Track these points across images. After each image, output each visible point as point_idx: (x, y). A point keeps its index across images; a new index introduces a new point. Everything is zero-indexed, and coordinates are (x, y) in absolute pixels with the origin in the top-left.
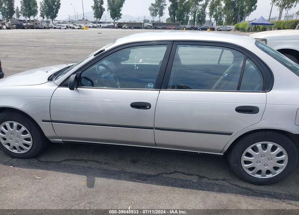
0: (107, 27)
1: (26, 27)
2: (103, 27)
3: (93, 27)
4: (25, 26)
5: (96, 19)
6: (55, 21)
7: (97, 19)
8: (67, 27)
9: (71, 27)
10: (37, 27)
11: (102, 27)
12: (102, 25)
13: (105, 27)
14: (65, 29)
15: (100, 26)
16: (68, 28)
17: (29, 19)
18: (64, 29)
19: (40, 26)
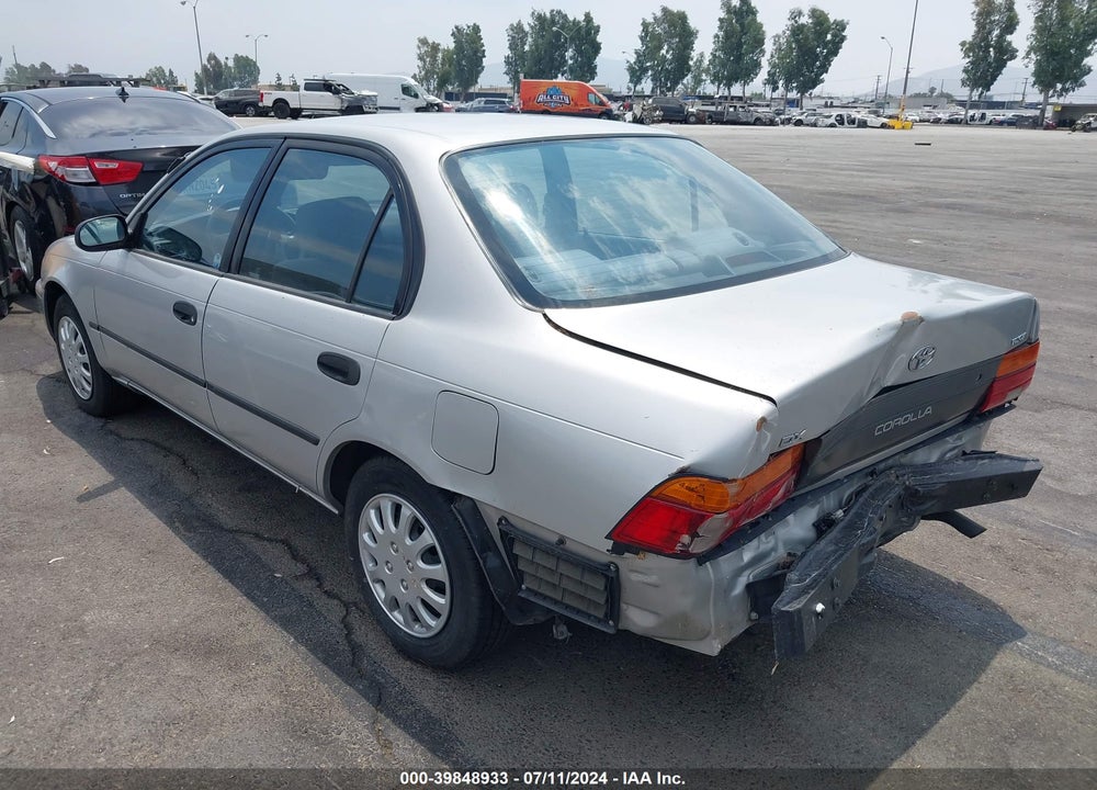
0: (1011, 123)
1: (692, 119)
2: (991, 123)
3: (951, 122)
4: (692, 114)
5: (966, 90)
6: (811, 98)
7: (972, 91)
8: (841, 121)
9: (852, 122)
10: (734, 118)
11: (987, 121)
12: (990, 114)
13: (1001, 124)
14: (832, 126)
15: (983, 117)
16: (842, 123)
17: (726, 94)
18: (827, 126)
19: (743, 117)
